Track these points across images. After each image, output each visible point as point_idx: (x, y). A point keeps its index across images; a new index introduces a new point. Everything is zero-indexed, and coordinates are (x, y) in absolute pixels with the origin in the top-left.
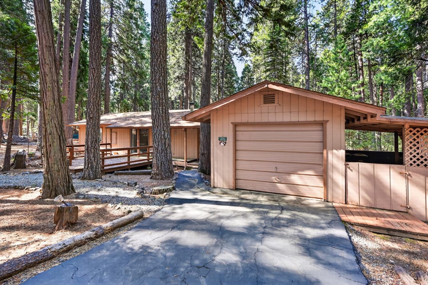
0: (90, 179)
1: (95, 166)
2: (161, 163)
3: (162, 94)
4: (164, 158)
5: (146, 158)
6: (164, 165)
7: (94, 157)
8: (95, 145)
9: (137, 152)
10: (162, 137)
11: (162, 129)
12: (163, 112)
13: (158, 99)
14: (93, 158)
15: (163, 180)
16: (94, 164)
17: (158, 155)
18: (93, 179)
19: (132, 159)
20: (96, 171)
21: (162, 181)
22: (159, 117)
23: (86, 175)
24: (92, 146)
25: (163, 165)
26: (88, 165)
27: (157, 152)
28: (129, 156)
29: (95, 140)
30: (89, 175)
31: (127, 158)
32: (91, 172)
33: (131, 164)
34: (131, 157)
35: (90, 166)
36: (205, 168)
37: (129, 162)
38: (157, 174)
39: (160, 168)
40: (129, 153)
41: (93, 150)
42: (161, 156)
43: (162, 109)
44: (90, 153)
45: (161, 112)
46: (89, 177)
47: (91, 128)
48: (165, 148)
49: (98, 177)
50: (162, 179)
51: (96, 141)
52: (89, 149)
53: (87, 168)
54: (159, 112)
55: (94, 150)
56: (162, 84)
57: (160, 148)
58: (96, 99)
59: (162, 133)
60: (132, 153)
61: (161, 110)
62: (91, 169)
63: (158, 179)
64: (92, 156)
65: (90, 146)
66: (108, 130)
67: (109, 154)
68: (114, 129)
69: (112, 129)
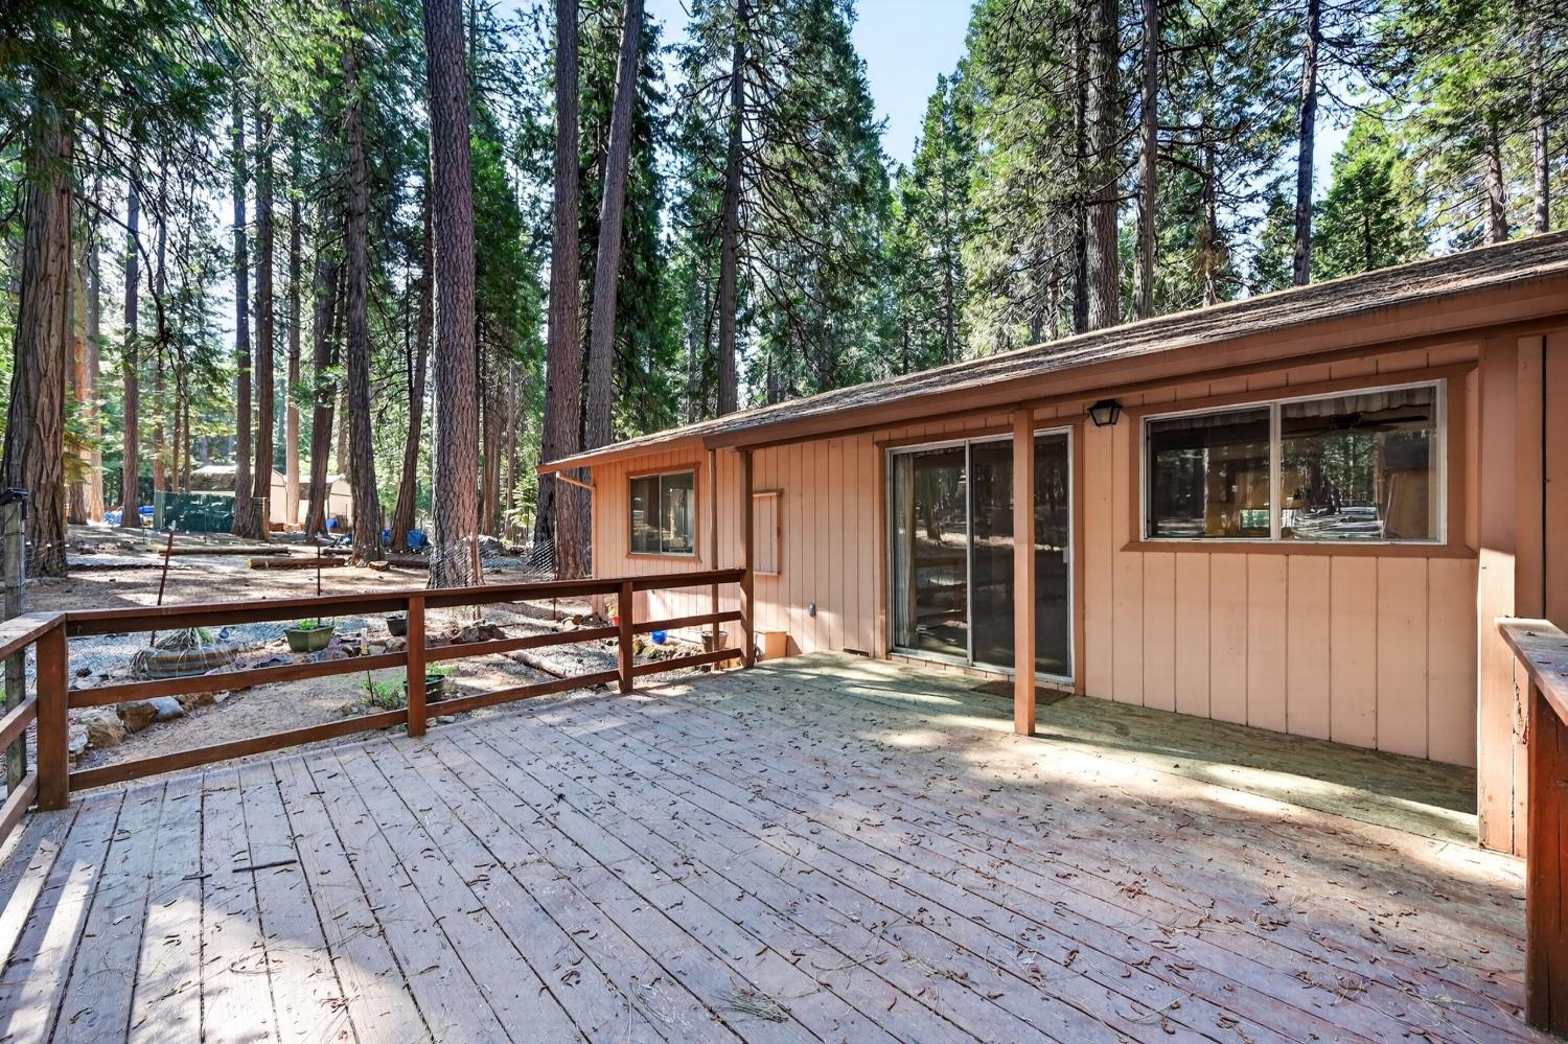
66: (730, 459)
67: (737, 653)
68: (772, 451)
69: (758, 455)
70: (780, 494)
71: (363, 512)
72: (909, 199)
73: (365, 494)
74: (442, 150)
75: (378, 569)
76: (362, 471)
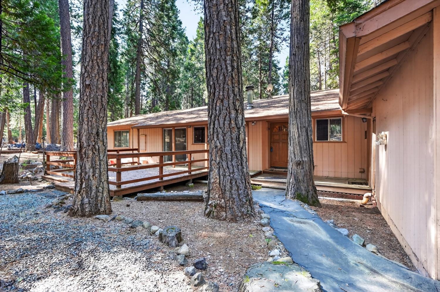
0: (83, 215)
1: (94, 188)
2: (231, 183)
3: (231, 29)
4: (236, 170)
5: (186, 169)
6: (238, 187)
7: (93, 167)
8: (96, 143)
9: (171, 160)
10: (233, 125)
11: (231, 106)
12: (233, 67)
13: (221, 38)
14: (91, 170)
15: (236, 221)
16: (93, 182)
17: (224, 164)
18: (90, 216)
19: (167, 170)
20: (97, 197)
21: (234, 224)
22: (225, 78)
23: (76, 207)
24: (89, 146)
25: (235, 188)
26: (81, 185)
27: (221, 157)
28: (161, 166)
29: (94, 131)
30: (82, 204)
31: (158, 168)
32: (86, 200)
33: (165, 179)
34: (164, 168)
35: (84, 186)
36: (304, 192)
37: (161, 176)
38: (221, 207)
39: (228, 194)
40: (161, 160)
41: (90, 153)
42: (231, 167)
43: (232, 61)
44: (85, 160)
45: (230, 69)
46: (83, 209)
47: (87, 108)
48: (238, 147)
49: (102, 209)
50: (234, 219)
51: (98, 134)
52: (83, 151)
53: (79, 192)
54: (224, 67)
55: (94, 153)
56: (230, 6)
57: (228, 148)
58: (98, 47)
59: (233, 115)
60: (165, 161)
61: (228, 62)
62: (87, 193)
63: (225, 220)
64: (88, 165)
65: (85, 145)
66: (135, 131)
67: (136, 162)
68: (142, 130)
69: (140, 130)
70: (146, 136)
71: (29, 137)
72: (192, 51)
73: (30, 132)
74: (65, 52)
75: (35, 153)
76: (28, 126)
